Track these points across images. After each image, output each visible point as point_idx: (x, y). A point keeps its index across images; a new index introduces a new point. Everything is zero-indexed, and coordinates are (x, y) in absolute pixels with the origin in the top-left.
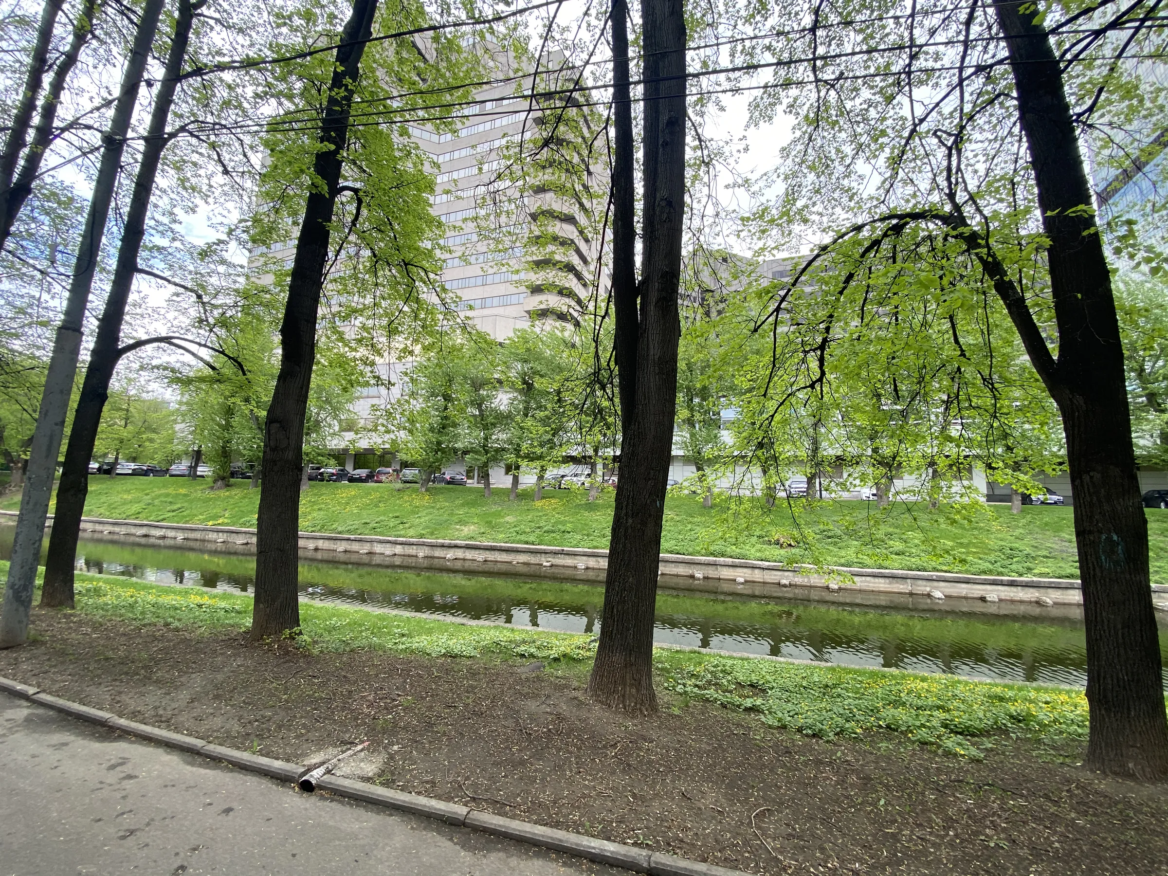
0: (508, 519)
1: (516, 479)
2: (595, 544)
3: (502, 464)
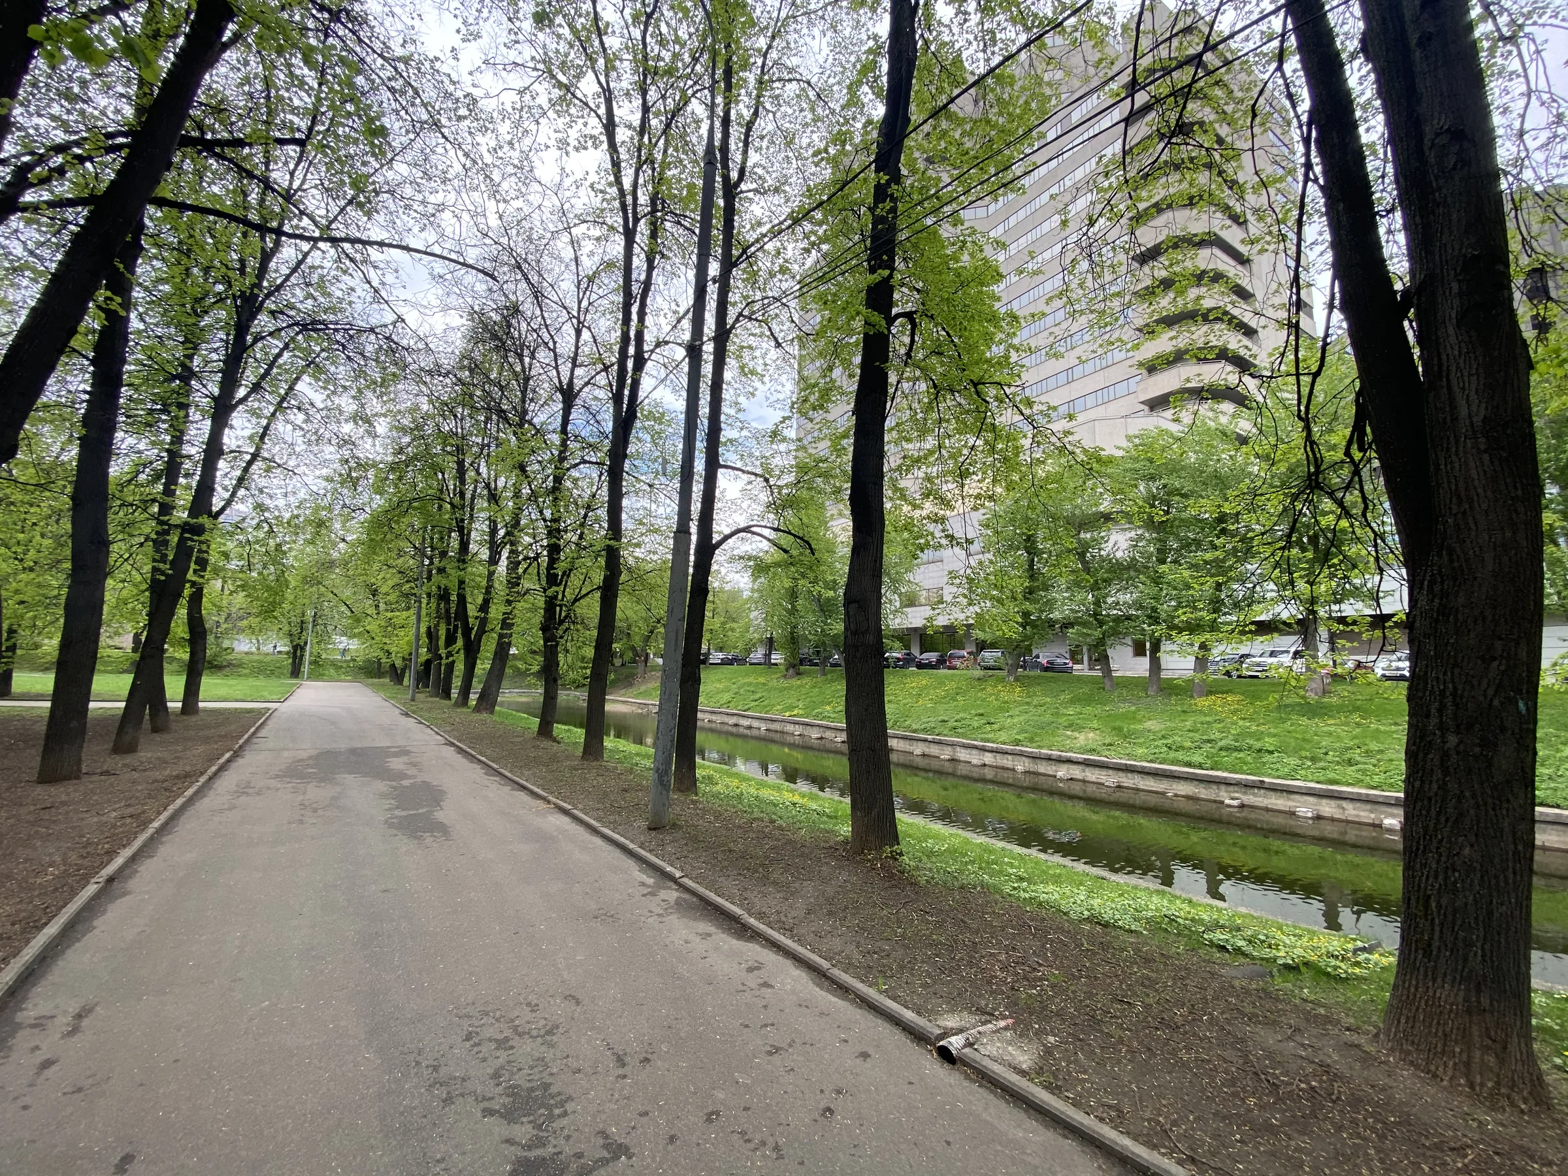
0: (1149, 724)
1: (1156, 665)
2: (1331, 775)
3: (1128, 640)
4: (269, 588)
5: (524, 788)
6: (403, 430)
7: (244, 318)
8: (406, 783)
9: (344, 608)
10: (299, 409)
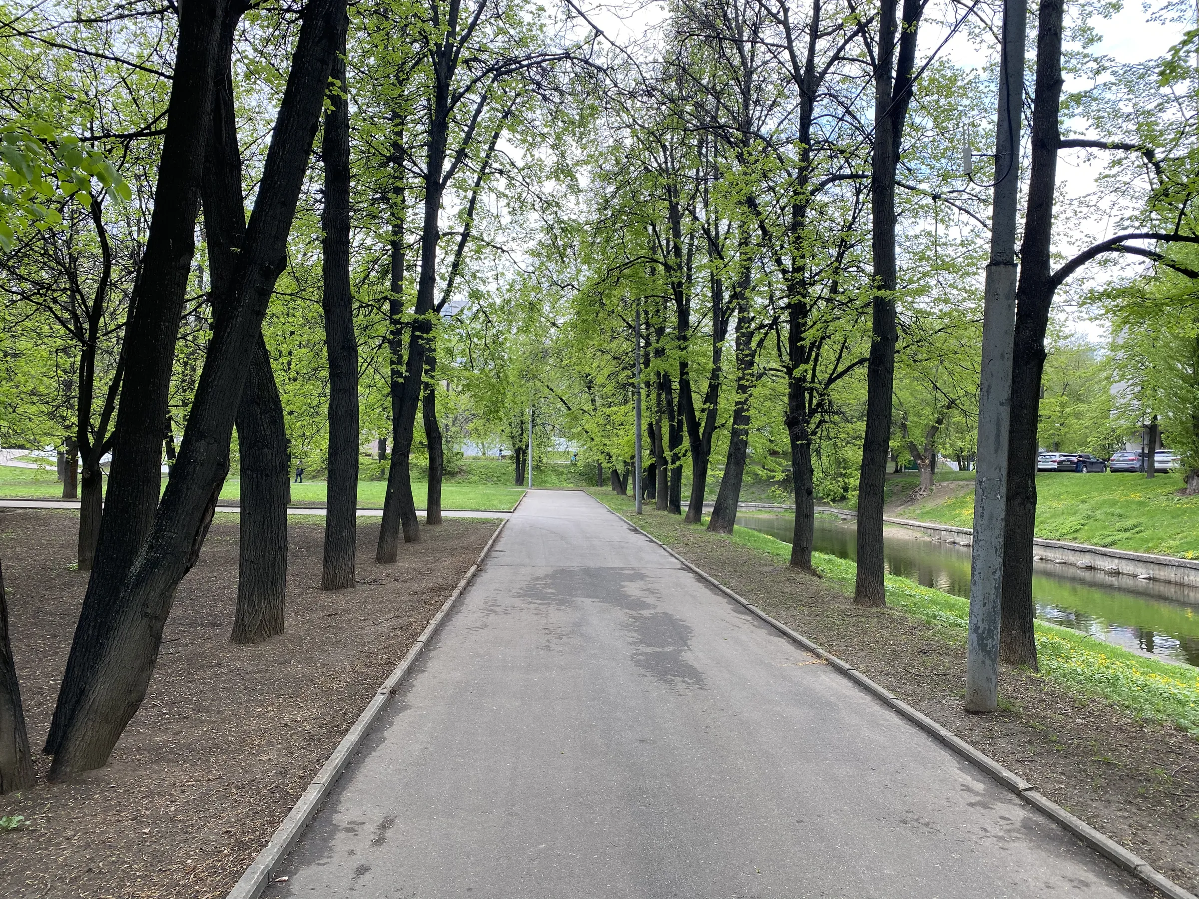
4: (492, 387)
5: (784, 634)
6: (606, 178)
7: (442, 75)
8: (646, 613)
9: (559, 405)
10: (501, 172)
